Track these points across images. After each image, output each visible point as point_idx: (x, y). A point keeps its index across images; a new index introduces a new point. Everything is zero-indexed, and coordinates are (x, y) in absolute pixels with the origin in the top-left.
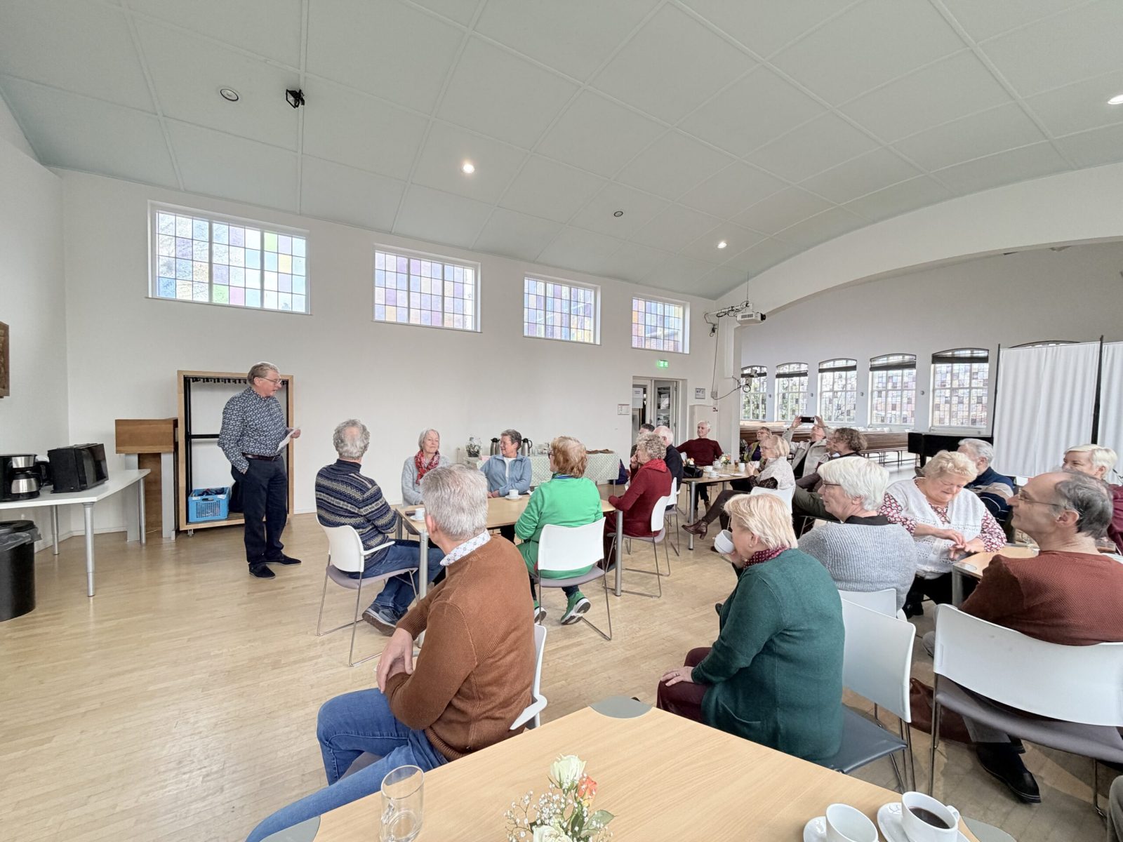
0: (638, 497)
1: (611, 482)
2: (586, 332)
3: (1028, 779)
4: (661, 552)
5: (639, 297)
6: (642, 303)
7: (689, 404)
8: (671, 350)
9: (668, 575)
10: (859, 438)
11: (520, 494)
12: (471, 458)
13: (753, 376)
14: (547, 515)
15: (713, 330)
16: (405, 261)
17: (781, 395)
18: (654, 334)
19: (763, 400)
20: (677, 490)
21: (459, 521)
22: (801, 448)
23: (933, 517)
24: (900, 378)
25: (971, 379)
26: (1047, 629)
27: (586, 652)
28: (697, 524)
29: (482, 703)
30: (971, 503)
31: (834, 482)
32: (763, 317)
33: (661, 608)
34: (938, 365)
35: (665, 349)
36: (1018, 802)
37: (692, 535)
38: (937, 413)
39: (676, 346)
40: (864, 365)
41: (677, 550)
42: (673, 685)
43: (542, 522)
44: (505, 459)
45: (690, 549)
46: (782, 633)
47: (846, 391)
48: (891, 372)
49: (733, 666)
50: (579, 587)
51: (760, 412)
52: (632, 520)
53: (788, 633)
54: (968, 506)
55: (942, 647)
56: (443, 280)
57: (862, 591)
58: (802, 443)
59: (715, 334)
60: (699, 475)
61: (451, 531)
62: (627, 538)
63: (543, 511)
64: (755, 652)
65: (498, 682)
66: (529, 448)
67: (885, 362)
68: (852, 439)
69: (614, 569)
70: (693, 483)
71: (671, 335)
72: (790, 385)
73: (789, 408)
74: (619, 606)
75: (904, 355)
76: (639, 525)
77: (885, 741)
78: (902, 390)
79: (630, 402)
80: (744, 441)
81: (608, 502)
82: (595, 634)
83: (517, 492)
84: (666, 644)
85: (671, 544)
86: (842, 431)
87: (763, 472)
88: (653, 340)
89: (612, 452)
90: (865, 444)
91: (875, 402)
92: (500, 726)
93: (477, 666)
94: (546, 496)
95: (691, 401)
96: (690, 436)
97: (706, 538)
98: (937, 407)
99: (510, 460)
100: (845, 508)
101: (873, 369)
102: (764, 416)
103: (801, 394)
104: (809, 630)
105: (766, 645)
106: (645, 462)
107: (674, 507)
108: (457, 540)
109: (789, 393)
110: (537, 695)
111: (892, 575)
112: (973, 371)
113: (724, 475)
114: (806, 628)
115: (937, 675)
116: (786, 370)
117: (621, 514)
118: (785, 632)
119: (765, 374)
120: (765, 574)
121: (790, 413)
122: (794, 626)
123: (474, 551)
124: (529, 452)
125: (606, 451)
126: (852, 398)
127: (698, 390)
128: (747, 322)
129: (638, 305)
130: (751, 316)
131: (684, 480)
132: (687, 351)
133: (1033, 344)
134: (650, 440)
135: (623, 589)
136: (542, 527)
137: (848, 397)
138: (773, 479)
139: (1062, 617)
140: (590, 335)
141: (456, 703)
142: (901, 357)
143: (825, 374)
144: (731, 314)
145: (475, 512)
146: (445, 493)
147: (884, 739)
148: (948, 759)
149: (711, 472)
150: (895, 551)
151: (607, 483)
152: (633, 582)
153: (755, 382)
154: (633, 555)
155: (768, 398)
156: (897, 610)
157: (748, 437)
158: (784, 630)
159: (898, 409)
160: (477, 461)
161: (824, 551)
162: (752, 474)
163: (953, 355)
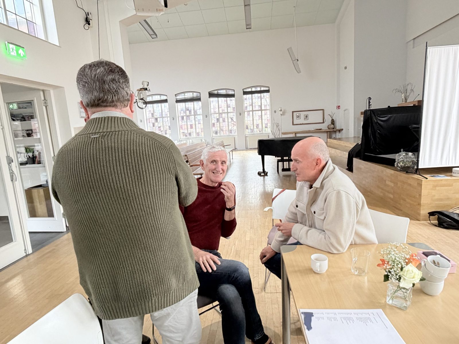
15: (87, 21)
24: (193, 107)
25: (228, 106)
34: (212, 99)
40: (172, 99)
47: (163, 117)
48: (187, 104)
75: (194, 92)
78: (195, 115)
91: (181, 124)
101: (178, 101)
112: (229, 102)
137: (165, 121)
142: (191, 94)
143: (147, 105)
163: (218, 93)
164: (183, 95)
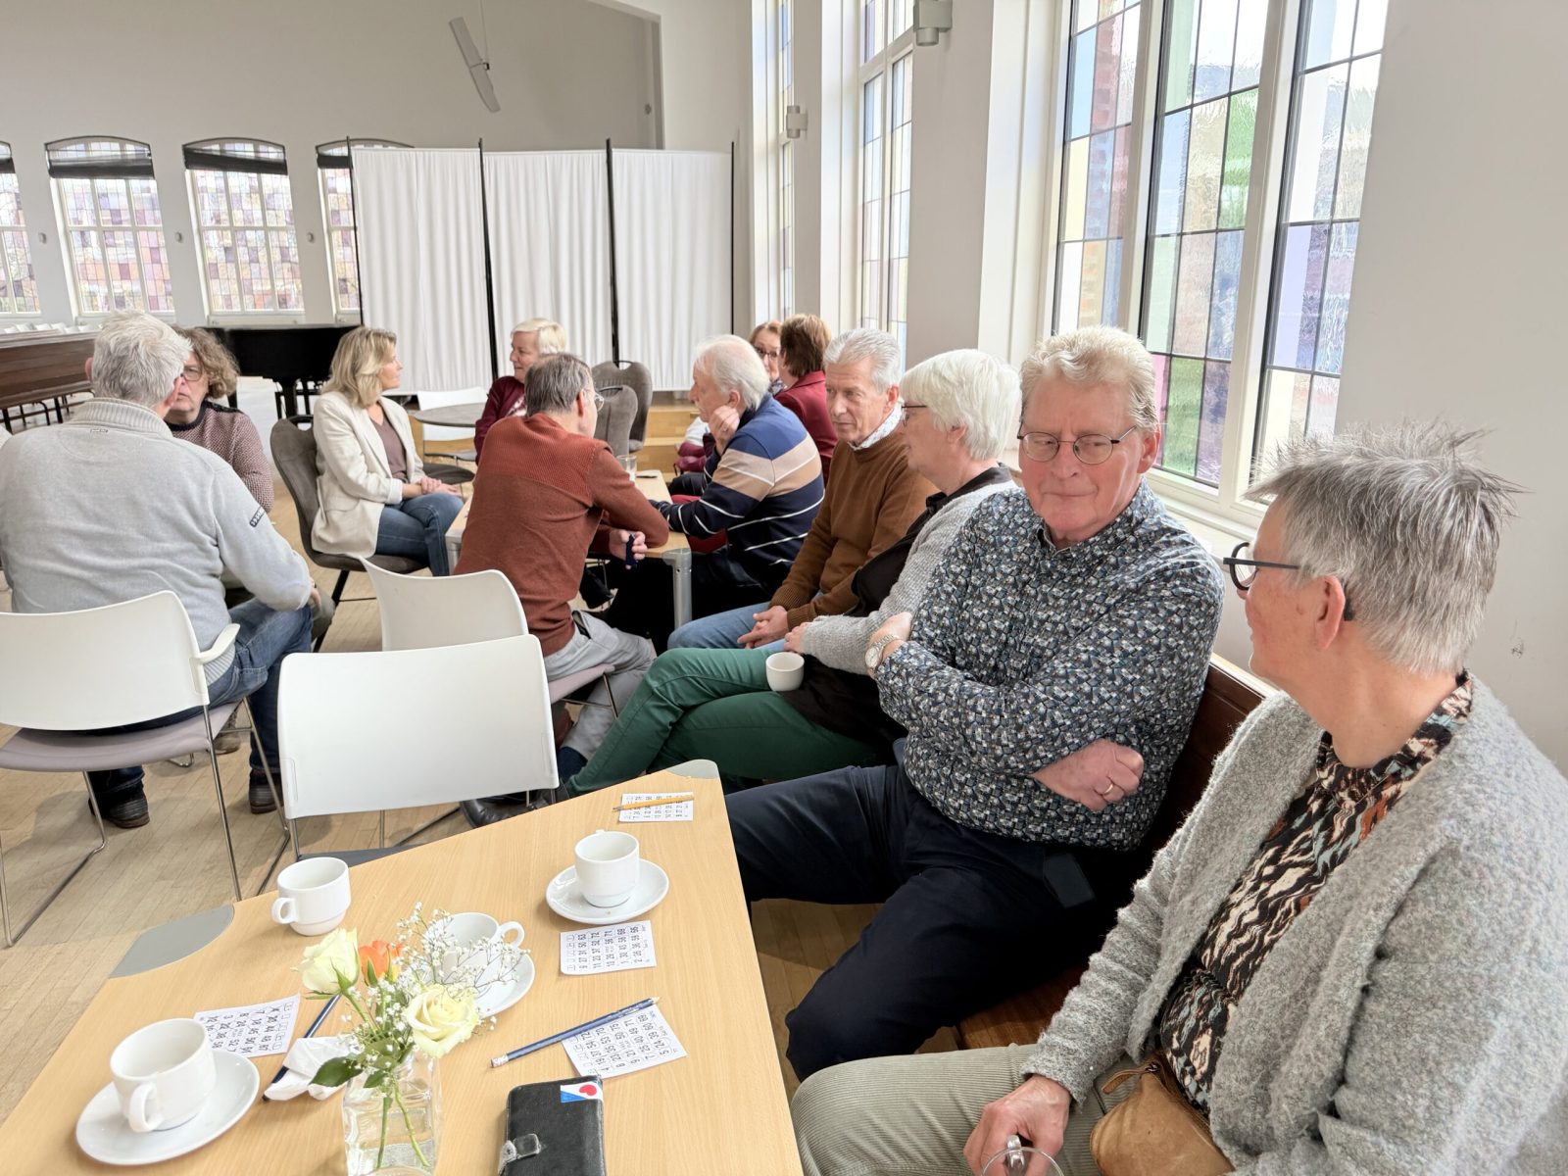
24: (124, 199)
25: (265, 207)
34: (199, 173)
38: (214, 284)
40: (32, 162)
48: (104, 184)
67: (82, 155)
75: (122, 140)
78: (135, 231)
91: (79, 260)
98: (212, 270)
101: (58, 171)
112: (267, 191)
142: (116, 146)
159: (134, 273)
163: (221, 151)
164: (81, 146)
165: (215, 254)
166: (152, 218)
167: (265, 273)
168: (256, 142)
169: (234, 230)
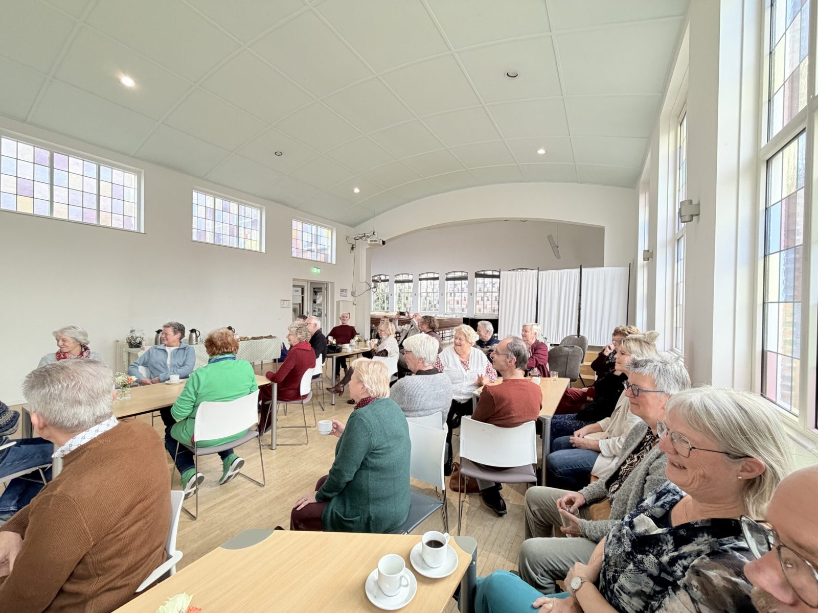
0: (289, 371)
1: (275, 360)
2: (253, 241)
3: (502, 502)
4: (308, 410)
5: (297, 219)
6: (300, 224)
7: (336, 300)
8: (323, 260)
9: (315, 427)
10: (434, 322)
11: (181, 378)
12: (132, 349)
13: (378, 282)
14: (203, 395)
15: (352, 249)
16: (47, 154)
17: (398, 295)
18: (309, 248)
19: (387, 297)
20: (323, 363)
21: (74, 415)
22: (405, 330)
23: (461, 368)
24: (460, 285)
25: (493, 287)
26: (504, 421)
27: (242, 501)
28: (337, 386)
29: (100, 578)
30: (480, 358)
31: (409, 350)
32: (384, 243)
33: (307, 452)
34: (478, 279)
35: (318, 260)
36: (498, 517)
37: (334, 394)
38: (478, 306)
39: (326, 258)
40: (443, 277)
41: (323, 406)
42: (302, 509)
43: (198, 401)
44: (167, 349)
45: (332, 405)
46: (372, 452)
47: (434, 293)
48: (456, 282)
49: (341, 482)
50: (234, 450)
51: (385, 305)
52: (285, 389)
53: (376, 452)
54: (478, 359)
55: (463, 441)
56: (99, 180)
57: (425, 416)
58: (406, 325)
59: (353, 252)
60: (339, 351)
61: (65, 424)
62: (282, 404)
63: (199, 392)
64: (355, 469)
65: (119, 554)
66: (197, 337)
67: (453, 276)
68: (430, 322)
69: (271, 430)
70: (335, 357)
71: (323, 250)
72: (403, 288)
73: (403, 303)
74: (274, 457)
75: (462, 272)
76: (291, 392)
77: (433, 505)
78: (461, 293)
79: (291, 299)
80: (374, 325)
81: (265, 377)
82: (252, 485)
83: (178, 376)
84: (309, 478)
85: (319, 403)
86: (426, 317)
87: (379, 346)
88: (309, 252)
89: (275, 337)
90: (437, 325)
91: (448, 299)
92: (125, 592)
93: (95, 545)
94: (202, 378)
95: (337, 297)
96: (336, 324)
97: (343, 395)
98: (478, 302)
99: (172, 349)
100: (415, 365)
101: (448, 279)
102: (388, 308)
103: (409, 294)
104: (389, 447)
105: (362, 463)
106: (295, 344)
107: (320, 376)
108: (73, 432)
109: (402, 293)
110: (172, 550)
111: (439, 403)
112: (494, 283)
113: (356, 350)
114: (387, 446)
115: (461, 458)
116: (400, 278)
117: (275, 386)
118: (374, 452)
119: (388, 280)
120: (363, 415)
121: (403, 306)
122: (379, 446)
123: (95, 439)
124: (197, 340)
125: (270, 337)
126: (437, 297)
127: (342, 291)
128: (374, 245)
129: (297, 225)
130: (376, 241)
131: (328, 355)
132: (334, 262)
133: (517, 269)
134: (299, 328)
135: (278, 443)
136: (198, 406)
137: (435, 296)
138: (385, 350)
139: (509, 414)
140: (257, 244)
141: (69, 587)
142: (460, 273)
143: (422, 281)
144: (364, 238)
145: (96, 403)
146: (56, 389)
147: (432, 504)
148: (470, 504)
149: (347, 349)
150: (440, 389)
151: (272, 361)
152: (288, 436)
153: (382, 285)
154: (288, 416)
155: (390, 296)
156: (443, 424)
157: (375, 321)
158: (374, 450)
159: (460, 303)
160: (139, 351)
161: (403, 394)
162: (373, 348)
163: (484, 273)
164: (453, 274)
165: (479, 299)
166: (466, 290)
167: (490, 304)
168: (493, 271)
169: (484, 292)
